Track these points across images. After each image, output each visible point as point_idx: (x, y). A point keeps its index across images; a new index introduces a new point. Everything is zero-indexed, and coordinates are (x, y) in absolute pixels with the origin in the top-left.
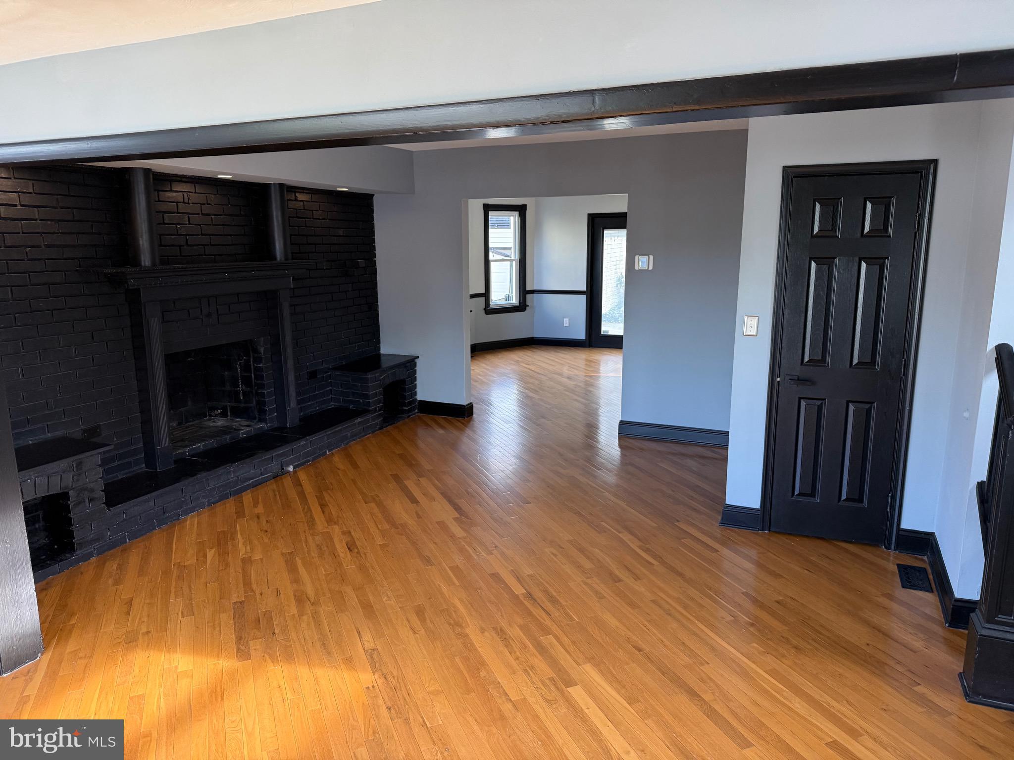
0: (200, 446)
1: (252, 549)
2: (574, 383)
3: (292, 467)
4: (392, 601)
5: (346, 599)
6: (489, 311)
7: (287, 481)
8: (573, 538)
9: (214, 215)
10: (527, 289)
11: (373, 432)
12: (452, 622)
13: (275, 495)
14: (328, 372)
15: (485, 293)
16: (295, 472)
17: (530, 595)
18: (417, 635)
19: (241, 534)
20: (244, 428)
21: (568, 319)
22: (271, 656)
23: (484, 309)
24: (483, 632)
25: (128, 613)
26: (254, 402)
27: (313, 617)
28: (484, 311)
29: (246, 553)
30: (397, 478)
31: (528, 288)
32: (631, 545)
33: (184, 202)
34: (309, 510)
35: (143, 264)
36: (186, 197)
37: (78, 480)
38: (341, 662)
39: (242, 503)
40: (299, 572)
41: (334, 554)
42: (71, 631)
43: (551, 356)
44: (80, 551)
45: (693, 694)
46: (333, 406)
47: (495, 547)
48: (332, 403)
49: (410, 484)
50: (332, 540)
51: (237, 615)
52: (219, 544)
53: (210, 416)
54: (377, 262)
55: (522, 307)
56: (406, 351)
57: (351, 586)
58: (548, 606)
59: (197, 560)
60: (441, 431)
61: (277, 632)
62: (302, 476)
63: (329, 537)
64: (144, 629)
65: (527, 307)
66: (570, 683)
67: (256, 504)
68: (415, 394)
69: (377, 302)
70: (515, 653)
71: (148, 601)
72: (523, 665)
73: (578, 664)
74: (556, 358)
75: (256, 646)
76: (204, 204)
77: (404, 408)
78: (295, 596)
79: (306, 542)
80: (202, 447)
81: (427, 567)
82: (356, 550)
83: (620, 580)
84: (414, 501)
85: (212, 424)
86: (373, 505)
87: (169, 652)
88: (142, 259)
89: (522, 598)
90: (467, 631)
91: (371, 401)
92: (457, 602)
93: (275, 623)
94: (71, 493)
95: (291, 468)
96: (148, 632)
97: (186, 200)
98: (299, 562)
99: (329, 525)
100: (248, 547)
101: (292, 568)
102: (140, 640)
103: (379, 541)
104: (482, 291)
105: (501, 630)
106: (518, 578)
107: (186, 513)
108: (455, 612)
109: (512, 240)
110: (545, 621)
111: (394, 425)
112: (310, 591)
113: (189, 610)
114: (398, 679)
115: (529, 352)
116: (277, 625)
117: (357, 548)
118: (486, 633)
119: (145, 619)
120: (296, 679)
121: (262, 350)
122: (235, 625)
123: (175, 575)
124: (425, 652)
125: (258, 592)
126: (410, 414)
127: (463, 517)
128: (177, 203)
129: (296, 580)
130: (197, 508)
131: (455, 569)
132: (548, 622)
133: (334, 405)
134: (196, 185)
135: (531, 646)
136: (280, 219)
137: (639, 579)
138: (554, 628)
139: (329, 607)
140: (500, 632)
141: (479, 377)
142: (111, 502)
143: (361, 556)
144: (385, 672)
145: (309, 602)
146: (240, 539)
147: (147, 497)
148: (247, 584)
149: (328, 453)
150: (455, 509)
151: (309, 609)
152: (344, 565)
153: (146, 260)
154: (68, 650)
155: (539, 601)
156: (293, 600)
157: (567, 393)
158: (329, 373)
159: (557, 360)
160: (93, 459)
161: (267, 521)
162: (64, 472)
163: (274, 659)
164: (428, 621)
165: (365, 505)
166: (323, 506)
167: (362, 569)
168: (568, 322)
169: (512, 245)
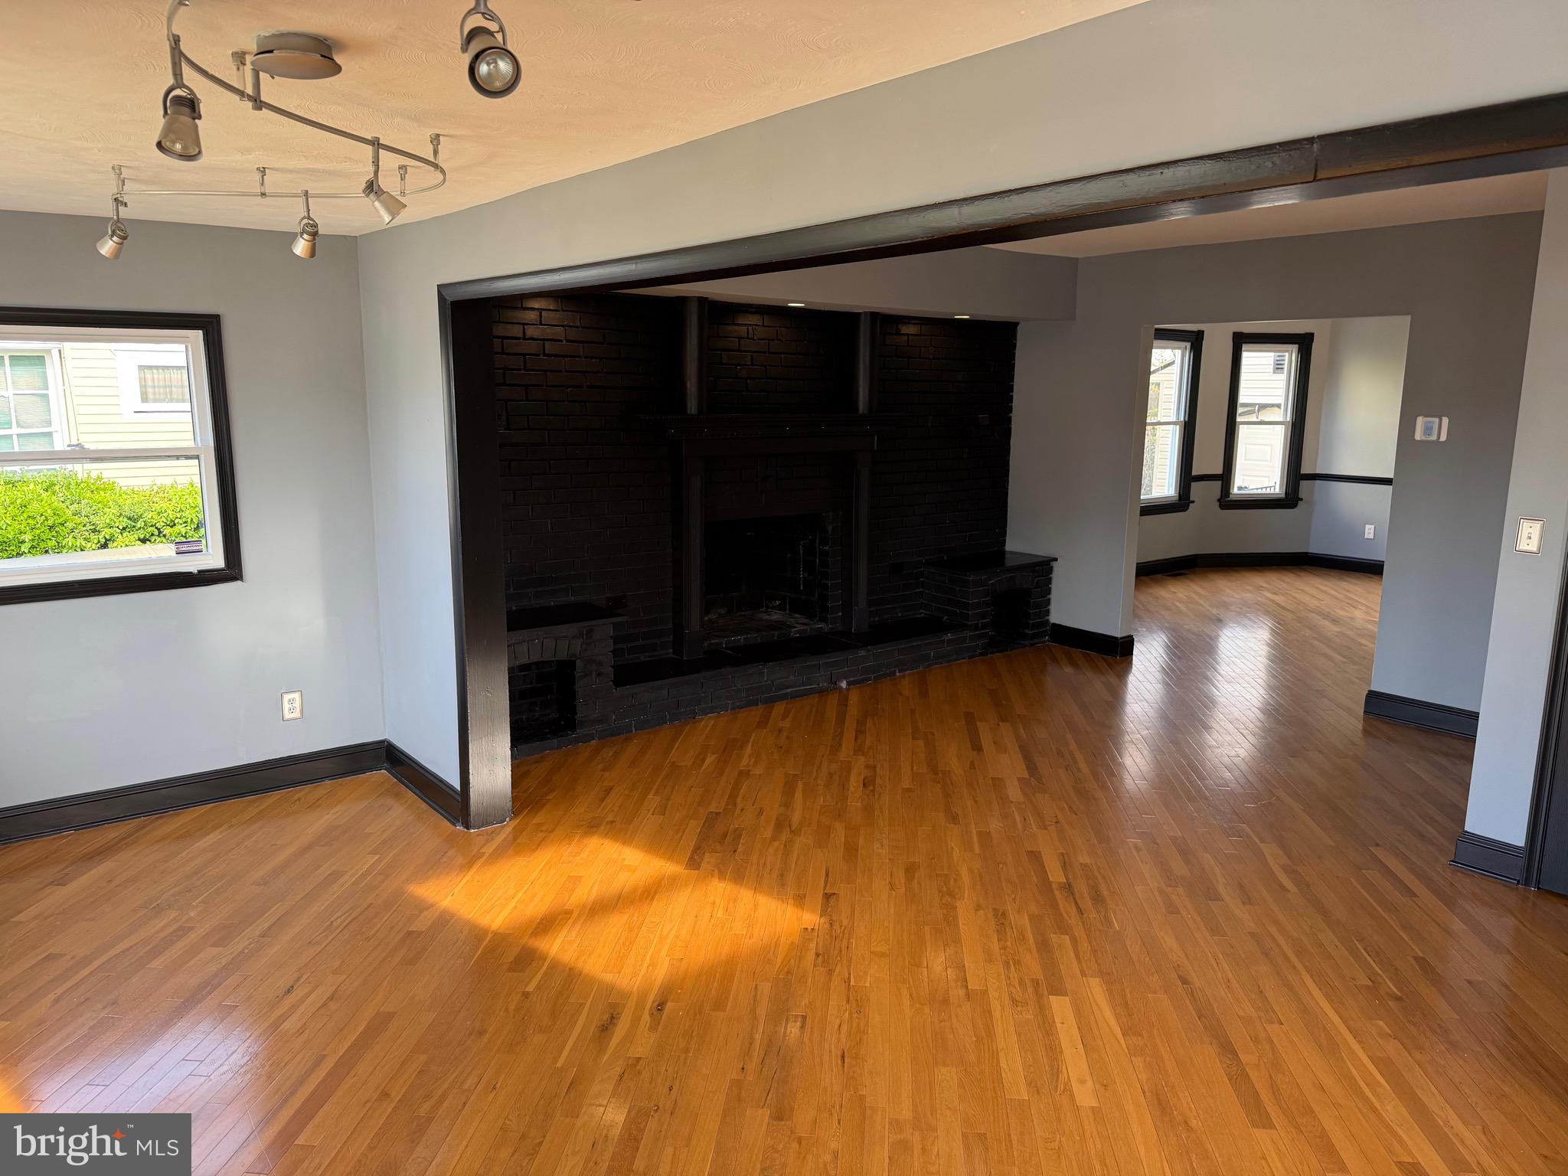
0: (741, 638)
1: (756, 762)
2: (1339, 630)
3: (845, 682)
4: (884, 851)
5: (832, 836)
6: (1228, 502)
7: (833, 700)
8: (1181, 835)
9: (783, 353)
10: (1302, 472)
11: (970, 657)
12: (945, 889)
13: (811, 712)
14: (920, 568)
15: (1223, 474)
16: (848, 689)
17: (1068, 888)
18: (893, 892)
19: (752, 746)
20: (799, 625)
21: (1373, 526)
22: (720, 872)
23: (1219, 500)
24: (977, 910)
25: (603, 800)
26: (816, 595)
27: (785, 846)
28: (1218, 503)
29: (748, 765)
30: (970, 719)
31: (1306, 469)
32: (1271, 863)
33: (748, 338)
34: (842, 733)
35: (689, 412)
36: (751, 331)
37: (586, 650)
38: (791, 896)
39: (770, 713)
40: (794, 796)
41: (844, 786)
42: (543, 806)
43: (1326, 586)
44: (581, 730)
45: (1228, 1050)
46: (923, 615)
47: (1056, 822)
48: (921, 611)
49: (983, 728)
50: (849, 771)
51: (707, 824)
52: (724, 751)
53: (768, 607)
54: (1013, 418)
55: (1290, 499)
56: (1039, 548)
57: (844, 824)
58: (1087, 903)
59: (693, 762)
60: (1069, 670)
61: (739, 850)
62: (854, 697)
63: (847, 768)
64: (610, 818)
65: (1300, 502)
66: (1059, 991)
67: (784, 718)
68: (1048, 612)
69: (1008, 476)
70: (1006, 941)
71: (626, 792)
72: (1007, 957)
73: (1083, 974)
74: (1333, 589)
75: (709, 860)
76: (773, 340)
77: (1027, 631)
78: (777, 819)
79: (819, 767)
80: (742, 640)
81: (948, 825)
82: (871, 788)
83: (1218, 898)
84: (977, 747)
85: (766, 617)
86: (921, 743)
87: (624, 844)
88: (689, 406)
89: (1054, 886)
90: (958, 904)
91: (970, 613)
92: (964, 871)
93: (741, 841)
94: (578, 663)
95: (844, 684)
96: (612, 822)
97: (751, 336)
98: (800, 785)
99: (854, 755)
100: (753, 760)
101: (789, 790)
102: (602, 828)
103: (906, 783)
104: (1219, 470)
105: (1004, 914)
106: (1064, 863)
107: (705, 712)
108: (955, 880)
109: (1282, 392)
110: (1070, 917)
111: (1005, 653)
112: (796, 818)
113: (662, 810)
114: (844, 930)
115: (1291, 575)
116: (743, 844)
117: (874, 787)
118: (981, 912)
119: (616, 809)
120: (735, 900)
121: (830, 528)
122: (700, 833)
123: (664, 773)
124: (892, 911)
125: (739, 807)
126: (1036, 641)
127: (1033, 779)
128: (740, 338)
129: (787, 804)
130: (719, 710)
131: (985, 837)
132: (1073, 920)
133: (925, 614)
134: (765, 316)
135: (1031, 940)
136: (868, 359)
137: (1251, 904)
138: (1079, 932)
139: (807, 839)
140: (1001, 917)
141: (1178, 604)
142: (618, 683)
143: (874, 795)
144: (834, 918)
145: (789, 829)
146: (748, 750)
147: (660, 683)
148: (733, 798)
149: (898, 674)
150: (1028, 768)
151: (785, 836)
152: (849, 801)
153: (692, 407)
154: (534, 822)
155: (1077, 896)
156: (773, 823)
157: (1316, 643)
158: (922, 569)
159: (1332, 592)
160: (605, 629)
161: (787, 737)
162: (573, 638)
163: (722, 876)
164: (916, 881)
165: (911, 740)
166: (860, 732)
167: (868, 810)
168: (1372, 531)
169: (1281, 400)
